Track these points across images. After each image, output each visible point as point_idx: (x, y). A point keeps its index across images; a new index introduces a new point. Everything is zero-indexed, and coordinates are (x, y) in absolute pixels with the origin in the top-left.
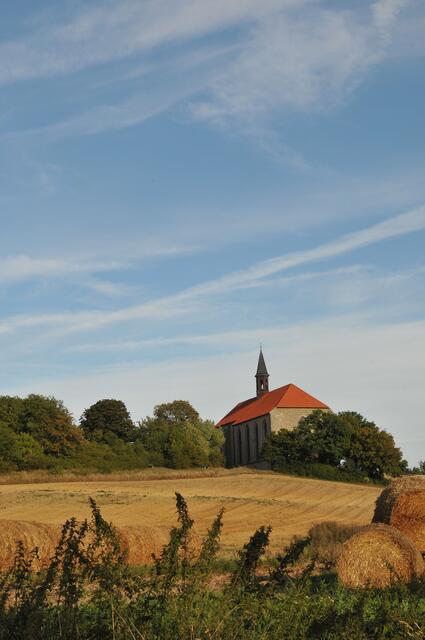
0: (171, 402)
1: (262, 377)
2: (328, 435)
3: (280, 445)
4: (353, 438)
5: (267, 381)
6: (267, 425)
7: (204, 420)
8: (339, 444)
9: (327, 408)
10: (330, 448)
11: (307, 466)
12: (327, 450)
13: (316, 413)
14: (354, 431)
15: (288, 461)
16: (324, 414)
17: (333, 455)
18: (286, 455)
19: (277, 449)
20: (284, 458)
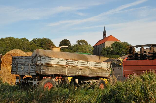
0: (81, 40)
1: (105, 34)
2: (118, 48)
3: (106, 50)
4: (125, 48)
5: (106, 35)
6: (104, 46)
7: (89, 44)
8: (121, 50)
9: (120, 41)
10: (118, 51)
11: (113, 55)
12: (118, 52)
13: (115, 42)
14: (125, 47)
15: (108, 54)
16: (117, 43)
17: (119, 53)
18: (108, 53)
19: (105, 51)
20: (107, 54)
